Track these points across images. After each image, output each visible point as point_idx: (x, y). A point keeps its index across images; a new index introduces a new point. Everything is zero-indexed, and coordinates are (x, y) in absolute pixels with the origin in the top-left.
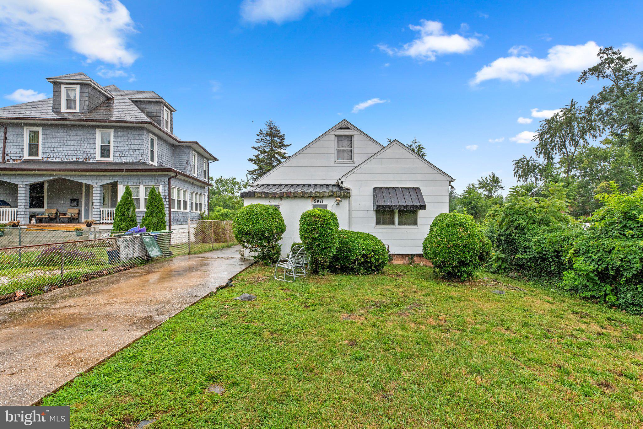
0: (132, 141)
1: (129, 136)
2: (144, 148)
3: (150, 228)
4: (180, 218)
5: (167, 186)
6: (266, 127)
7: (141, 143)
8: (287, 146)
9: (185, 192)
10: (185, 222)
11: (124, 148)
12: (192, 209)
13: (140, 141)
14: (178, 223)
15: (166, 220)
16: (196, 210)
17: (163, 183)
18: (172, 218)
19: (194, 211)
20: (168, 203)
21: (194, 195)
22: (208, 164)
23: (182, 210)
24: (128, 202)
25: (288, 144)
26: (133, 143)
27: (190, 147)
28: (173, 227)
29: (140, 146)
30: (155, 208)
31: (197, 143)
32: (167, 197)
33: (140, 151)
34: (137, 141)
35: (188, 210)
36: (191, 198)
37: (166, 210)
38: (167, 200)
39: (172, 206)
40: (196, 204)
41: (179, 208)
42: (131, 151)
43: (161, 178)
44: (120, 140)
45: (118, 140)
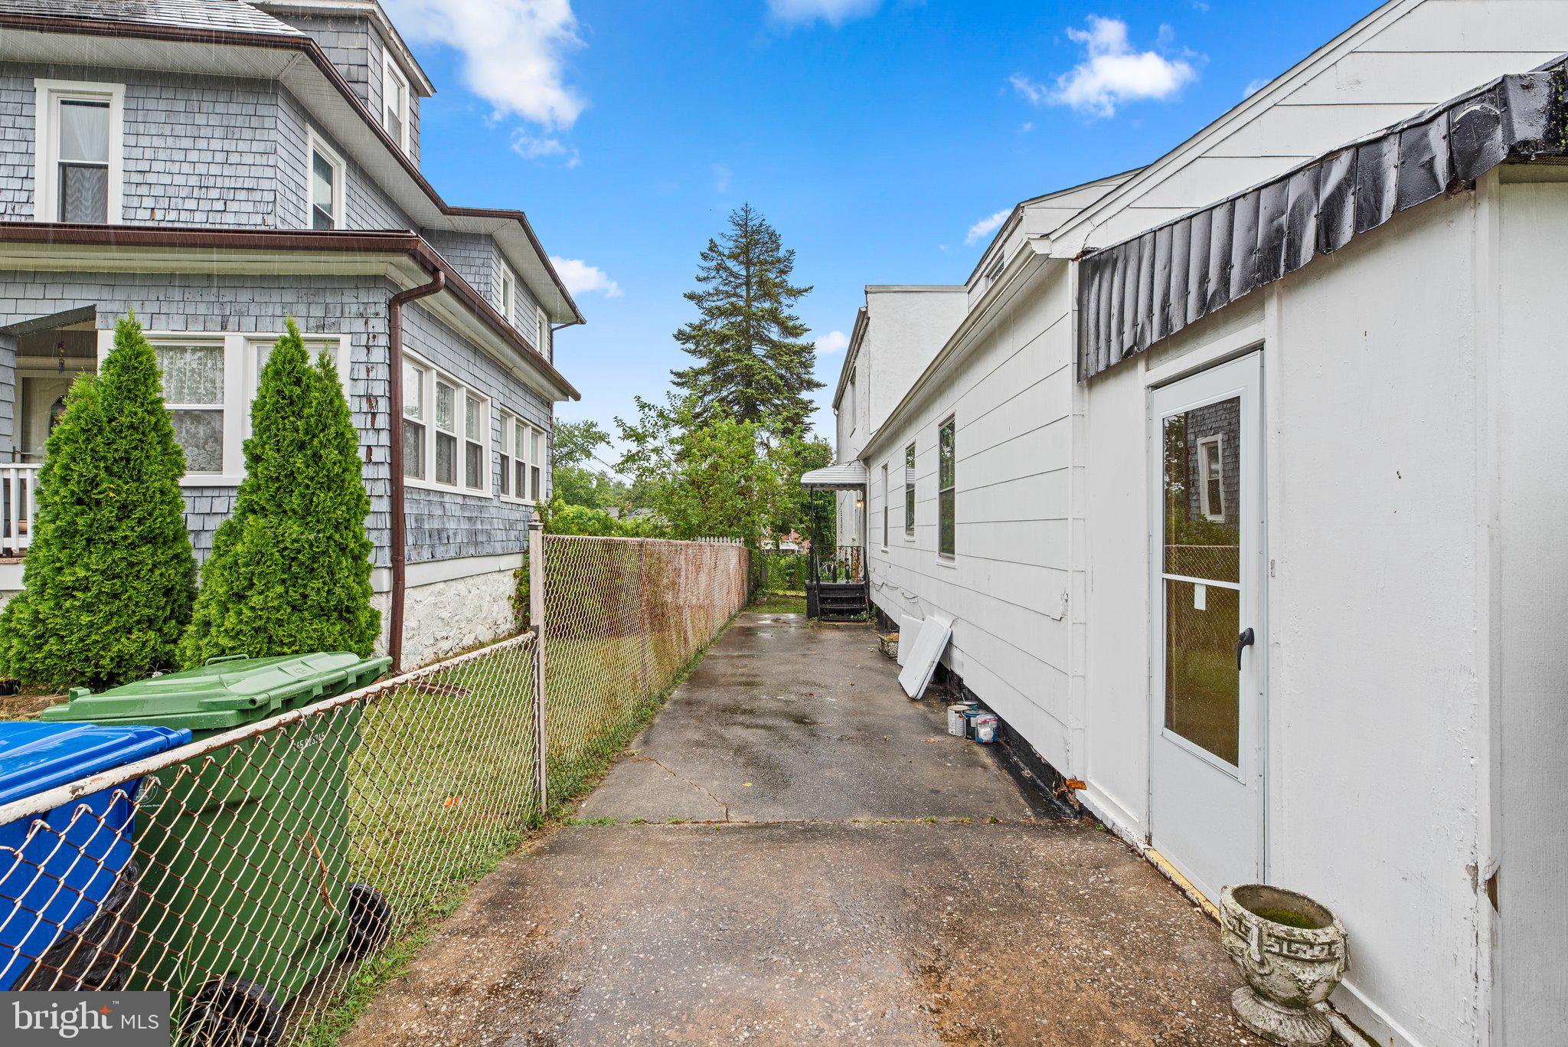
0: (216, 145)
1: (200, 119)
2: (273, 184)
3: (259, 585)
4: (452, 525)
5: (383, 340)
6: (732, 231)
7: (264, 160)
8: (800, 292)
9: (474, 400)
10: (476, 544)
11: (179, 180)
12: (504, 488)
13: (256, 147)
14: (440, 552)
15: (372, 537)
16: (520, 493)
17: (359, 325)
18: (410, 523)
19: (512, 497)
20: (385, 438)
21: (511, 424)
22: (551, 332)
23: (461, 487)
24: (125, 420)
25: (803, 288)
26: (220, 157)
27: (490, 238)
28: (411, 574)
29: (256, 172)
30: (299, 461)
31: (519, 217)
32: (383, 405)
33: (257, 196)
34: (242, 146)
35: (488, 490)
36: (499, 440)
37: (374, 479)
38: (382, 421)
39: (408, 463)
40: (520, 465)
41: (447, 474)
42: (214, 194)
43: (348, 298)
44: (158, 142)
45: (144, 141)
